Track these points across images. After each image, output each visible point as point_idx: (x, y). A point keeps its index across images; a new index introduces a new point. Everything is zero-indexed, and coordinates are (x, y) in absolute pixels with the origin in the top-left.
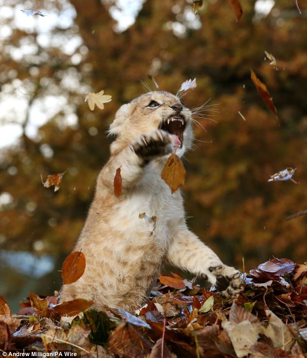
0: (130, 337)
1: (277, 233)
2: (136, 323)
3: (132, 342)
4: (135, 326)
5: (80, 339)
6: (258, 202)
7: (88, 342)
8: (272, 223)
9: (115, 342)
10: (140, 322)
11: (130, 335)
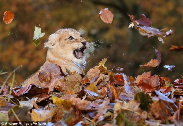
0: (161, 107)
1: (31, 60)
2: (164, 100)
3: (162, 109)
4: (164, 101)
5: (134, 107)
6: (22, 43)
7: (140, 109)
8: (28, 55)
9: (154, 109)
10: (166, 99)
11: (161, 106)
